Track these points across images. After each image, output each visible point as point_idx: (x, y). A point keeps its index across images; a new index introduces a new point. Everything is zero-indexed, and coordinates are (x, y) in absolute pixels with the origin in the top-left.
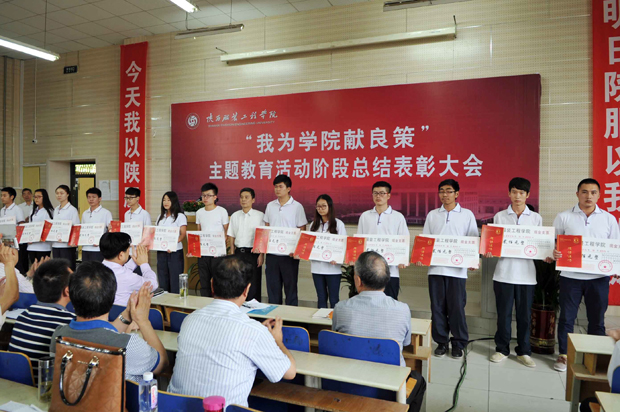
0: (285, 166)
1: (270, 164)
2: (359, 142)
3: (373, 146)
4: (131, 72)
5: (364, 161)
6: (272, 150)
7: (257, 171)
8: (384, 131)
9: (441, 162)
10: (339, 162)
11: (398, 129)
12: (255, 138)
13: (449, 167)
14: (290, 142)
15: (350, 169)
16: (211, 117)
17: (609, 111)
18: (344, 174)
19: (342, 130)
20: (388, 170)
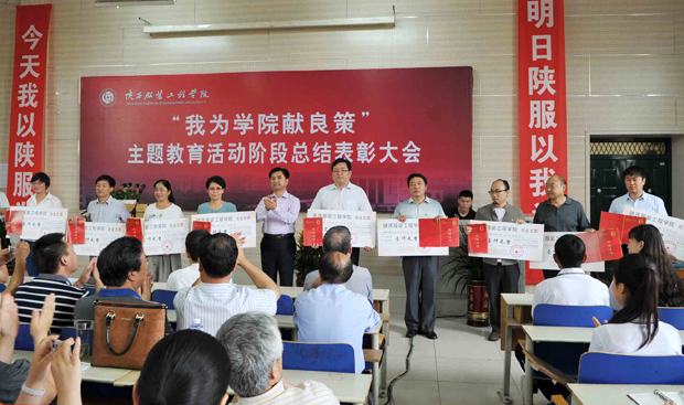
0: (218, 150)
1: (200, 147)
2: (299, 127)
3: (312, 131)
4: (29, 37)
5: (304, 146)
6: (203, 133)
7: (185, 155)
8: (324, 116)
9: (381, 148)
10: (277, 146)
11: (338, 114)
12: (183, 119)
13: (389, 154)
14: (223, 125)
15: (290, 154)
16: (130, 94)
17: (532, 103)
18: (282, 160)
19: (280, 113)
20: (329, 156)
